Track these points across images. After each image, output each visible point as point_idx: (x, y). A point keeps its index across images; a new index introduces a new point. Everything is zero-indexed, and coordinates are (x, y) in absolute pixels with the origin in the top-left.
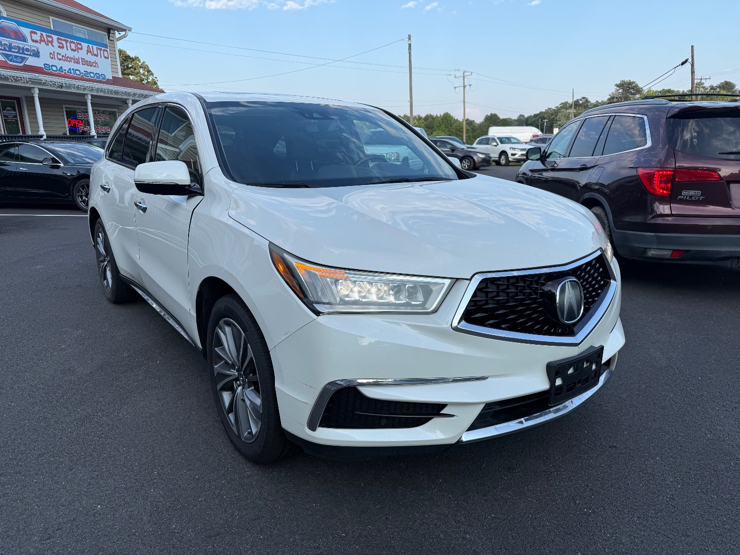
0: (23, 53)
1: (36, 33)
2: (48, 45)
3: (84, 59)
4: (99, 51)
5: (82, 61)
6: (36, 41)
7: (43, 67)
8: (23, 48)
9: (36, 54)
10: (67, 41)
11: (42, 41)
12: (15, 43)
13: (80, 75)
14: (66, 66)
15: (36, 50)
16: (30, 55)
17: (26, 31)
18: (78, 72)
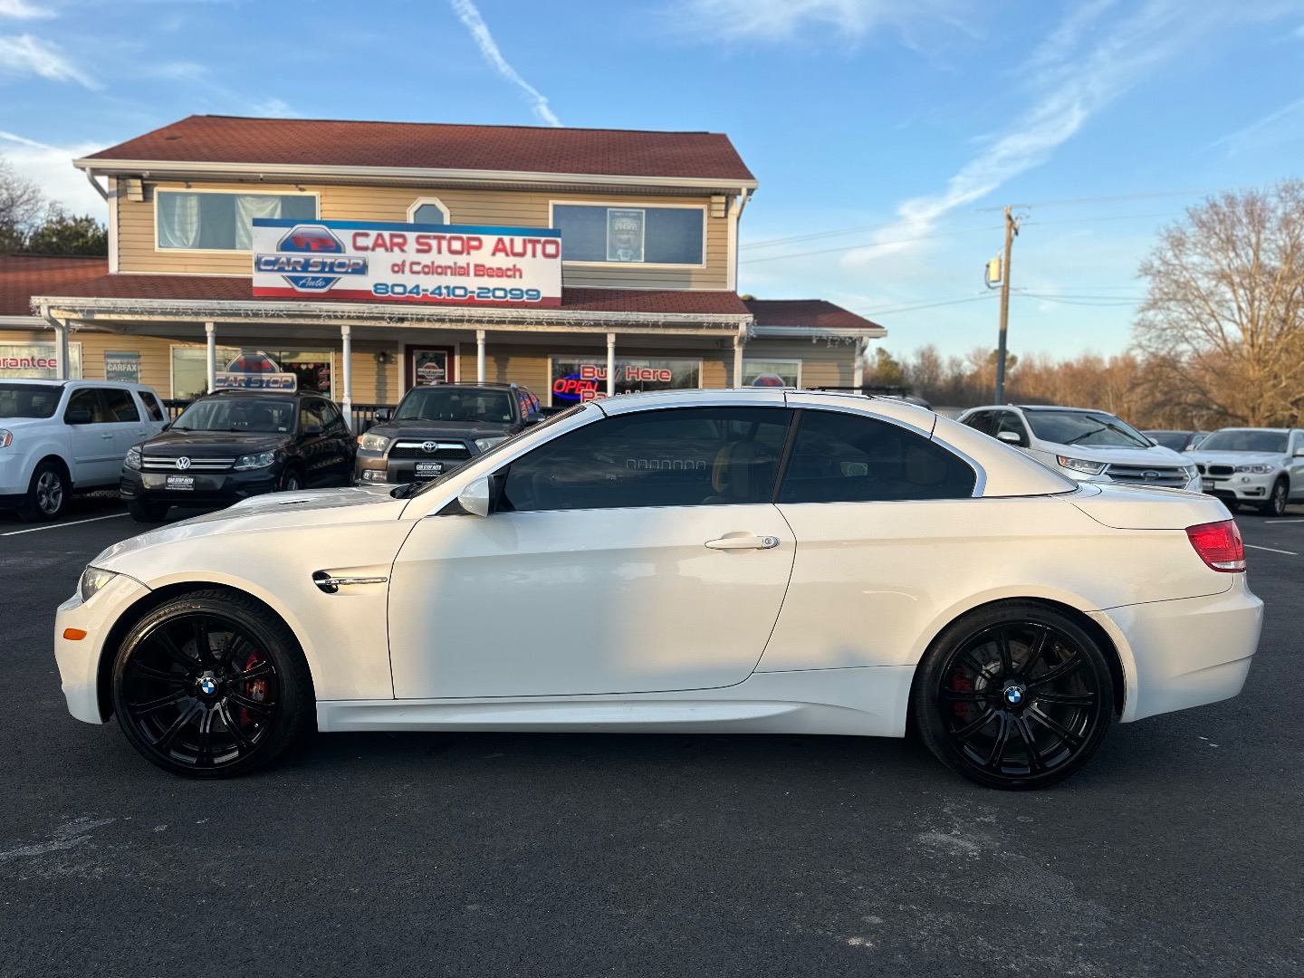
0: (331, 271)
1: (366, 235)
2: (392, 250)
3: (483, 266)
4: (529, 247)
5: (476, 270)
6: (365, 249)
7: (372, 289)
8: (332, 265)
9: (361, 269)
10: (439, 239)
11: (380, 246)
12: (317, 257)
13: (465, 295)
14: (429, 283)
15: (361, 262)
16: (346, 273)
17: (344, 236)
18: (461, 292)
